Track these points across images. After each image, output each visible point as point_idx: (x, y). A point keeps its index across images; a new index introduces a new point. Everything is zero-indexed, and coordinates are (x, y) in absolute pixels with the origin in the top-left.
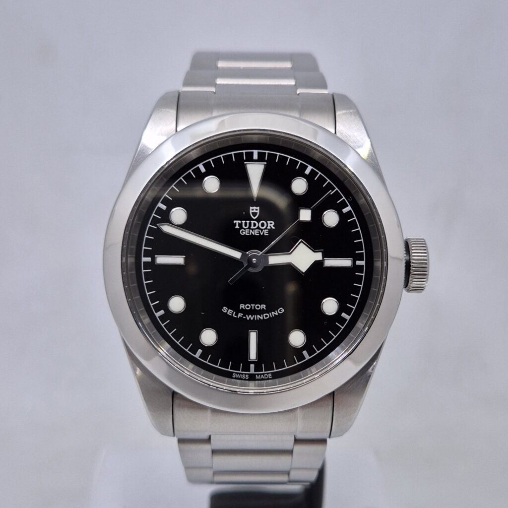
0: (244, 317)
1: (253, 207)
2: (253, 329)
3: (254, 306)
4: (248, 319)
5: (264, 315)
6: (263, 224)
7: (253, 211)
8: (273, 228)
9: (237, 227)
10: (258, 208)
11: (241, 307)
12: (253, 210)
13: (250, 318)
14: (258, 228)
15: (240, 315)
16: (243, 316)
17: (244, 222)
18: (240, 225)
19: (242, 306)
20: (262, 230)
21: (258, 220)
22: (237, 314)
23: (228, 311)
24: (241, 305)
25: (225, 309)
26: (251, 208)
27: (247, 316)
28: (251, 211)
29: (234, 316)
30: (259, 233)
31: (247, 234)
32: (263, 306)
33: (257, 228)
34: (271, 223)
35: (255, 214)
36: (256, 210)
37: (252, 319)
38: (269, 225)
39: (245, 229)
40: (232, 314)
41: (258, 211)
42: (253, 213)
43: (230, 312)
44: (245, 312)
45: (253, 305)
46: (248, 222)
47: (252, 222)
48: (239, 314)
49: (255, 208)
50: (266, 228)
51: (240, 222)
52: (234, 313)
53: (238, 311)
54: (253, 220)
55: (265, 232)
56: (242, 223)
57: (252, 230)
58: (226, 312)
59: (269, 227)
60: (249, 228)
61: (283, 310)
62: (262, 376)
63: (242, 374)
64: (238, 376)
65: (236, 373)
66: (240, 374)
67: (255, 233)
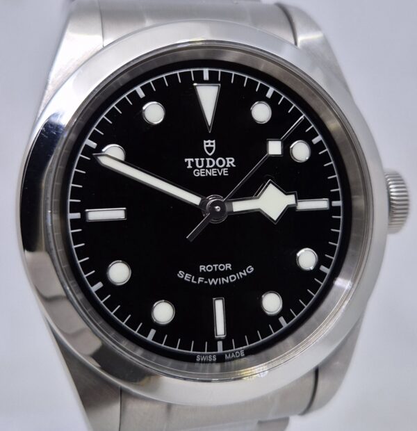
0: (206, 282)
1: (207, 140)
2: (218, 296)
3: (217, 267)
4: (211, 283)
5: (230, 277)
6: (221, 162)
7: (208, 146)
9: (189, 166)
10: (214, 141)
11: (201, 269)
12: (207, 144)
13: (213, 283)
15: (200, 280)
16: (204, 280)
18: (193, 164)
19: (202, 268)
20: (220, 169)
22: (196, 279)
23: (184, 275)
24: (201, 266)
25: (181, 274)
26: (205, 142)
27: (209, 280)
28: (205, 146)
29: (193, 281)
30: (217, 173)
31: (202, 175)
32: (228, 266)
34: (230, 160)
35: (210, 149)
36: (212, 144)
37: (215, 283)
38: (228, 162)
39: (199, 169)
40: (191, 279)
41: (214, 146)
42: (207, 148)
43: (187, 277)
44: (207, 275)
45: (216, 266)
46: (202, 159)
47: (208, 159)
48: (200, 278)
49: (209, 141)
50: (225, 167)
51: (192, 160)
52: (193, 277)
53: (197, 274)
54: (209, 157)
55: (224, 172)
56: (195, 161)
57: (209, 169)
58: (182, 277)
59: (228, 166)
60: (205, 167)
61: (252, 269)
62: (233, 355)
63: (208, 355)
64: (203, 358)
65: (200, 355)
66: (205, 355)
67: (212, 173)
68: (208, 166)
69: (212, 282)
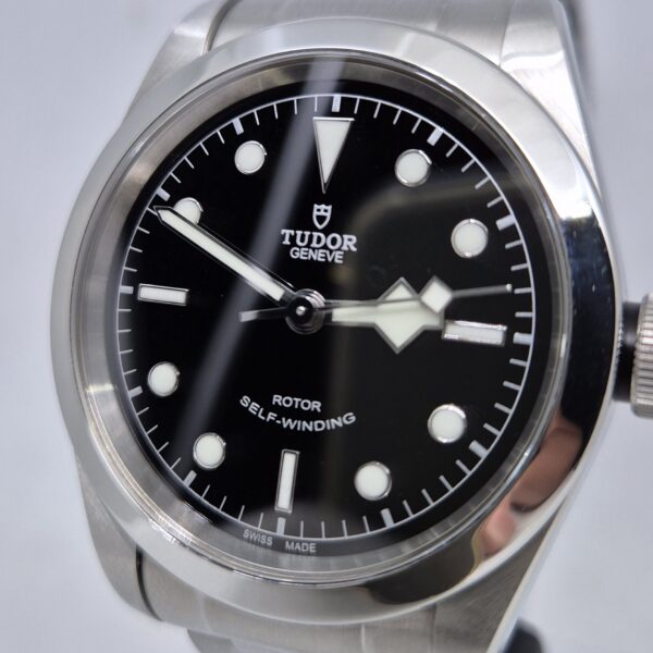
0: (278, 422)
1: (319, 204)
2: (291, 447)
3: (300, 403)
4: (285, 426)
5: (316, 422)
6: (334, 241)
7: (319, 214)
8: (354, 249)
9: (287, 242)
10: (329, 208)
11: (275, 400)
12: (319, 210)
13: (289, 426)
14: (325, 247)
15: (271, 416)
16: (277, 419)
17: (299, 233)
18: (293, 239)
19: (277, 399)
20: (331, 251)
21: (327, 232)
22: (265, 414)
23: (250, 404)
24: (275, 396)
25: (245, 401)
26: (316, 206)
27: (284, 419)
28: (315, 213)
29: (260, 416)
30: (326, 258)
31: (302, 258)
32: (316, 405)
33: (322, 248)
34: (350, 240)
35: (321, 219)
36: (326, 211)
37: (292, 427)
38: (346, 242)
39: (300, 247)
40: (258, 412)
41: (328, 215)
42: (318, 217)
43: (254, 407)
44: (282, 412)
45: (297, 400)
46: (307, 233)
47: (315, 234)
48: (270, 414)
49: (323, 207)
50: (339, 249)
51: (292, 232)
52: (262, 410)
53: (268, 406)
54: (318, 230)
55: (337, 257)
56: (296, 234)
57: (314, 249)
58: (246, 405)
59: (345, 248)
61: (353, 419)
62: (298, 546)
63: (262, 534)
64: (253, 536)
65: (250, 529)
66: (257, 532)
67: (318, 256)
68: (314, 244)
69: (287, 423)
